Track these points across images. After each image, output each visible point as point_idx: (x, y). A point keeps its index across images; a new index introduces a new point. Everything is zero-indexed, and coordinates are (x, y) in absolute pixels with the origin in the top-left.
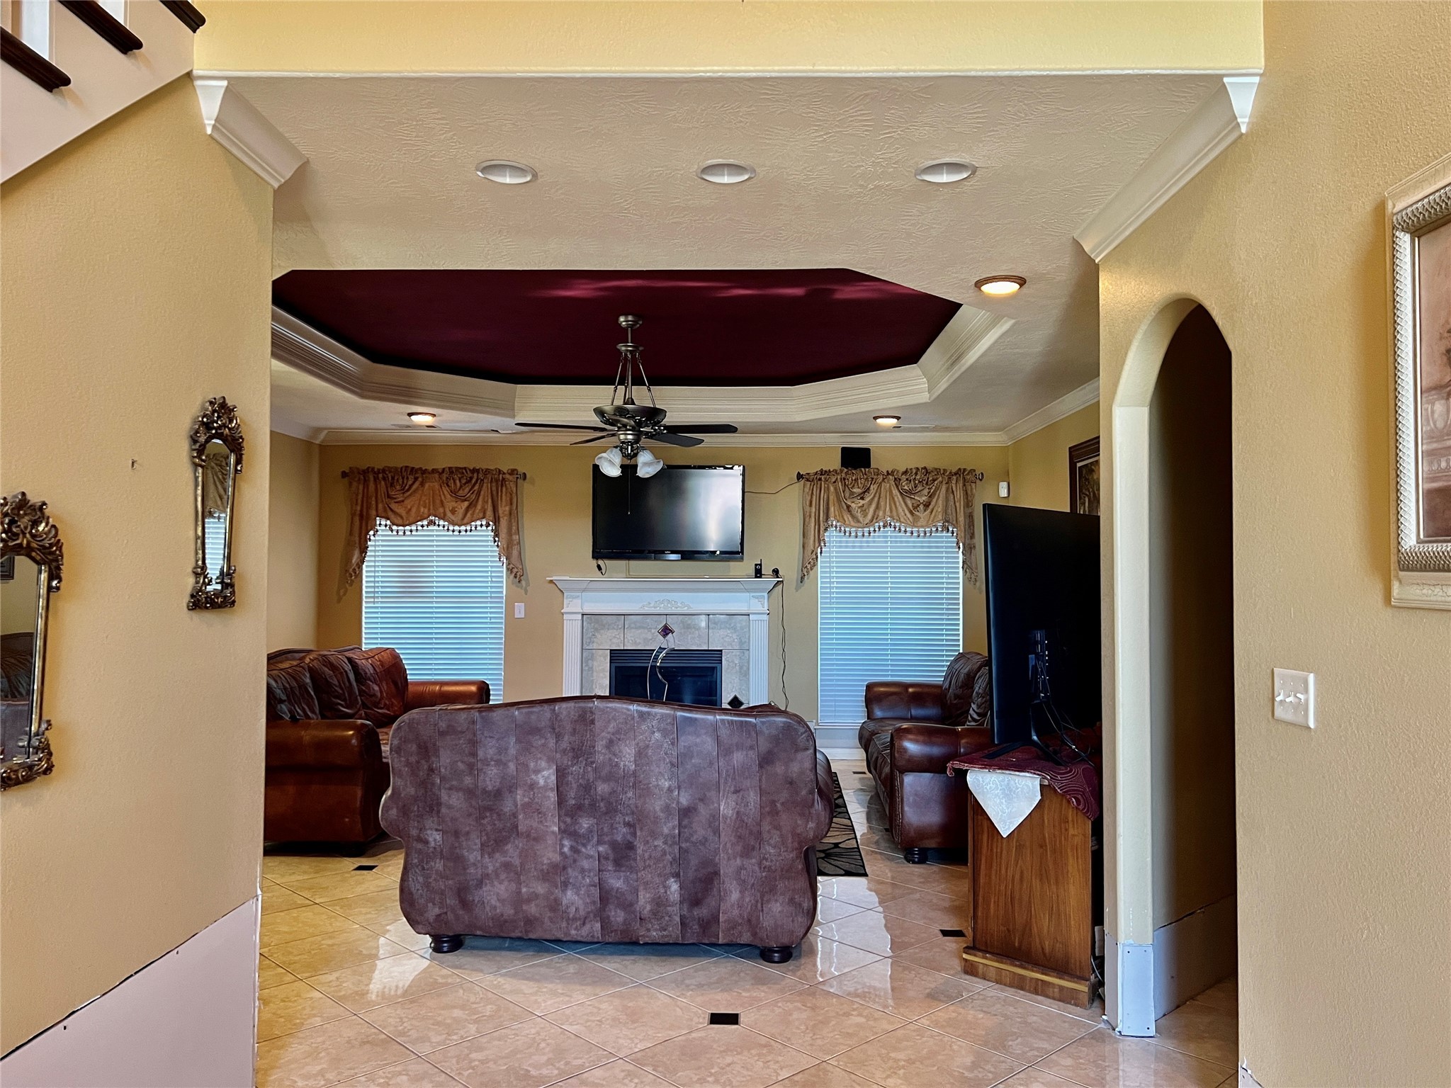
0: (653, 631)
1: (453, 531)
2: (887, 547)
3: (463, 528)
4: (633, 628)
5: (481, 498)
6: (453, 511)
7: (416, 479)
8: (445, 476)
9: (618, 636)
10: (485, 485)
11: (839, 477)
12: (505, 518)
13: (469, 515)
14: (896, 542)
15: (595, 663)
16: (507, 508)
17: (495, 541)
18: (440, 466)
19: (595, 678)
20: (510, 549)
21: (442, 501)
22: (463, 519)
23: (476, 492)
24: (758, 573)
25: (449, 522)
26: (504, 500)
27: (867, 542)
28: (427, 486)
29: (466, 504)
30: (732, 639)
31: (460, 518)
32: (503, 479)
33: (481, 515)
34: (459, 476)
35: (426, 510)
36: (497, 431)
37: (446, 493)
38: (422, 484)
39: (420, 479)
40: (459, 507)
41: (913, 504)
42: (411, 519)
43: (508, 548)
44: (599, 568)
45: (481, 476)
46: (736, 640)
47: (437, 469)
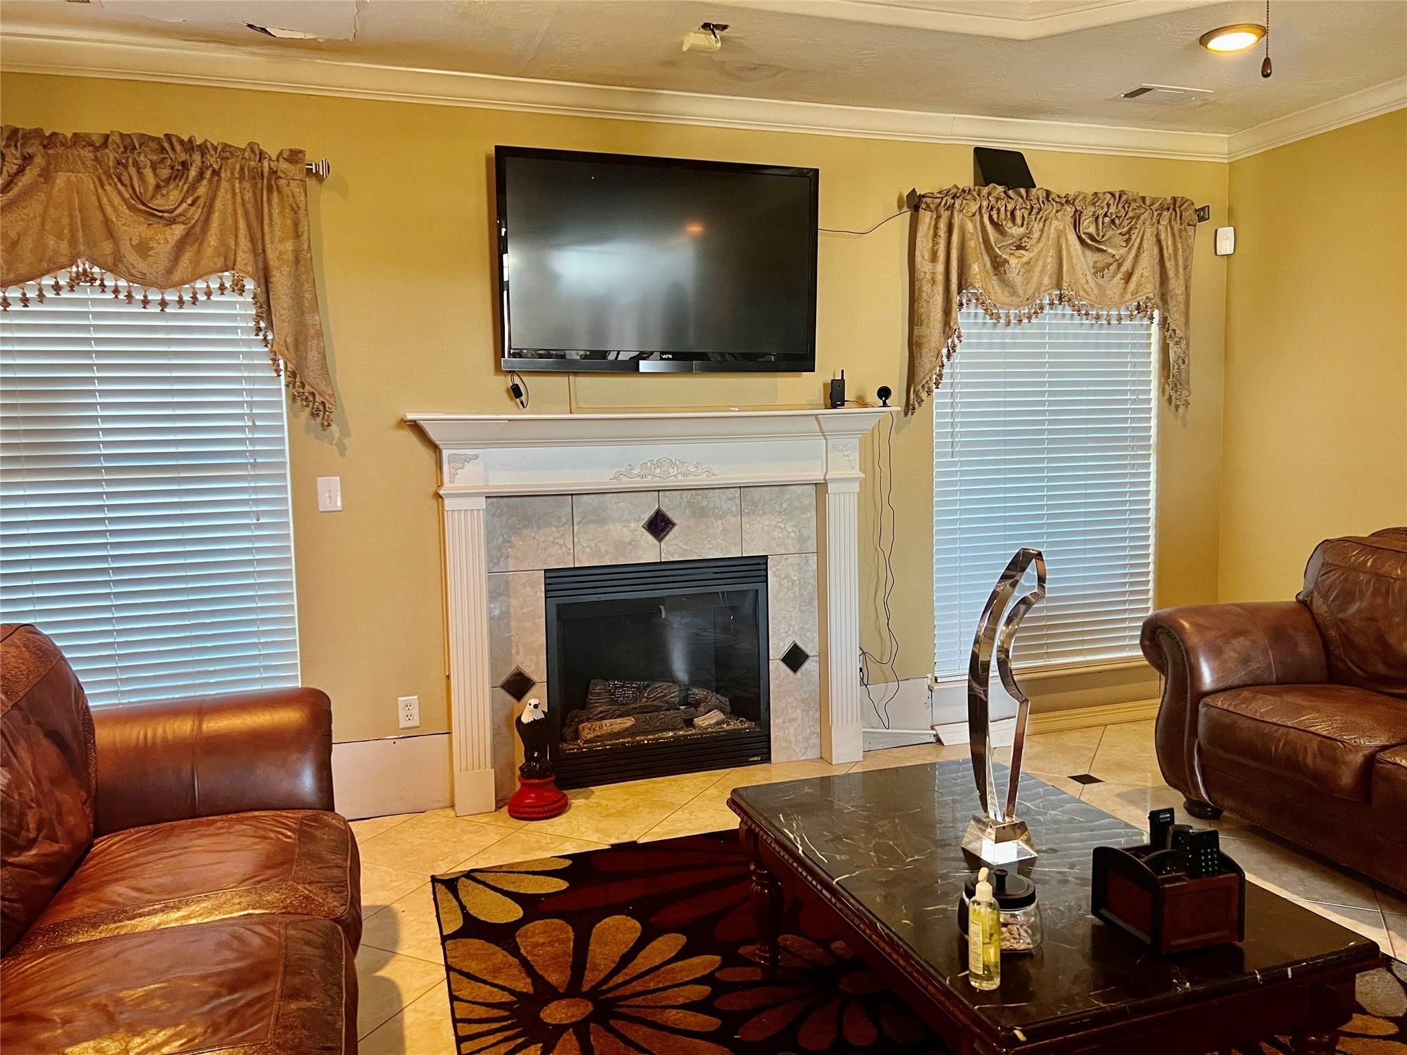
0: (633, 525)
1: (145, 302)
2: (1043, 345)
3: (171, 297)
4: (591, 521)
5: (216, 217)
6: (143, 249)
7: (27, 159)
8: (111, 156)
9: (561, 542)
10: (224, 185)
11: (985, 203)
12: (286, 269)
13: (185, 261)
14: (1058, 336)
15: (514, 602)
16: (289, 246)
17: (259, 329)
18: (95, 127)
19: (513, 633)
20: (301, 347)
21: (107, 221)
22: (170, 271)
23: (201, 202)
24: (836, 395)
25: (131, 278)
26: (277, 228)
27: (1014, 336)
28: (60, 179)
29: (178, 230)
30: (785, 533)
31: (161, 269)
32: (273, 172)
33: (220, 262)
34: (155, 158)
35: (64, 247)
36: (264, 30)
37: (117, 200)
38: (46, 175)
39: (39, 160)
40: (160, 237)
41: (1095, 262)
42: (23, 269)
43: (296, 343)
44: (516, 392)
45: (212, 160)
46: (792, 535)
47: (88, 135)
